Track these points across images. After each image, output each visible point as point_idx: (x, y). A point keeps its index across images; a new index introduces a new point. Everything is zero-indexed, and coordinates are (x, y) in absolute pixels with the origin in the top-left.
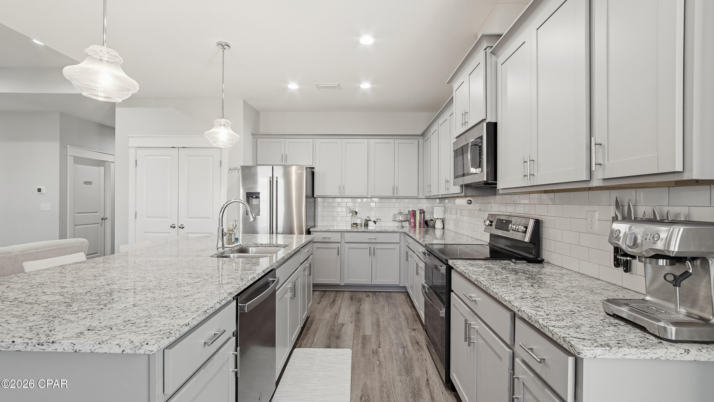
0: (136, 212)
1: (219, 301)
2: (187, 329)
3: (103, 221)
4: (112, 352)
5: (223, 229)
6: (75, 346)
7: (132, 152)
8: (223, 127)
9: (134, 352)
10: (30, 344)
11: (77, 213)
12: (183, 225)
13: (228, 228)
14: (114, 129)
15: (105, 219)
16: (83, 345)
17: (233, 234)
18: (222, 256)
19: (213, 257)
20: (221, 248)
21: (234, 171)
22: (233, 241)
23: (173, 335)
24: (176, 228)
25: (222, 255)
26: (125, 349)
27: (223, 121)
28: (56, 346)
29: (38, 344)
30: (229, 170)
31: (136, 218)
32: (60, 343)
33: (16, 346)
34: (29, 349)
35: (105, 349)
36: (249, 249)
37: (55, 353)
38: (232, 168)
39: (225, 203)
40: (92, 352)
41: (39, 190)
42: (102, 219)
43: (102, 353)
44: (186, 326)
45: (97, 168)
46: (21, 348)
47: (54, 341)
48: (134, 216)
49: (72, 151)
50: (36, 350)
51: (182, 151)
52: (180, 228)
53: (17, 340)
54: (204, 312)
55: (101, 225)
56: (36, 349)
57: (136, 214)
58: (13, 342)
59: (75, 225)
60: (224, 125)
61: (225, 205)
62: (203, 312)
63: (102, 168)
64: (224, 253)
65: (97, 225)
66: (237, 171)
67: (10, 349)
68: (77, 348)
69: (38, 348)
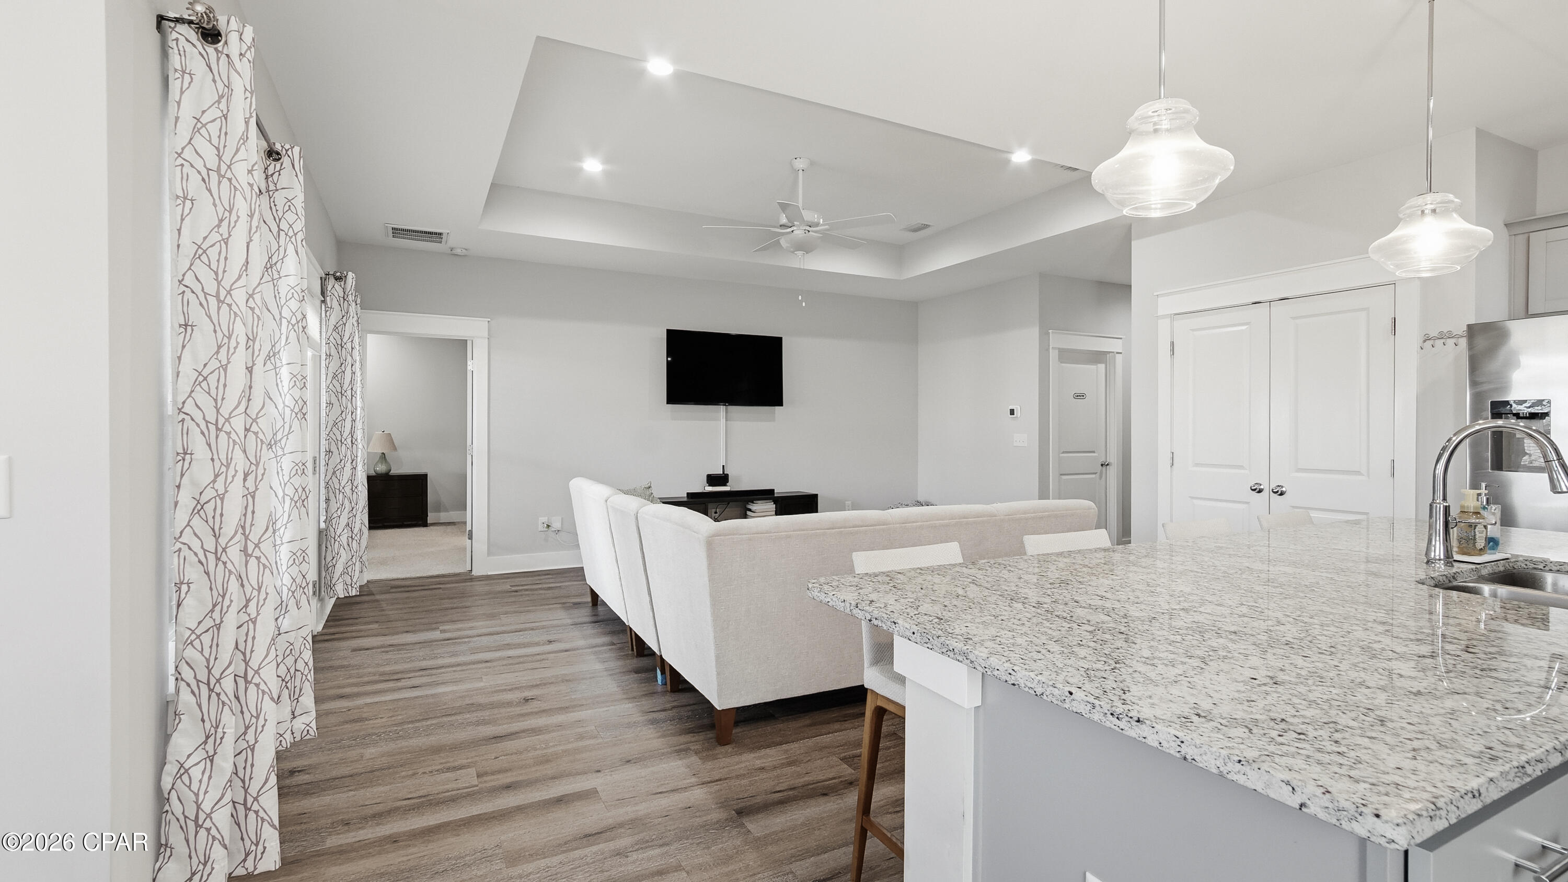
0: (1173, 453)
1: (1559, 747)
2: (1474, 806)
3: (1104, 468)
4: (1272, 795)
5: (1447, 510)
6: (1182, 745)
7: (1164, 325)
8: (1429, 220)
9: (1334, 821)
10: (1098, 708)
11: (1064, 452)
12: (1282, 487)
13: (1462, 507)
14: (1129, 287)
15: (1108, 465)
16: (1202, 750)
17: (1479, 526)
18: (1448, 585)
19: (1423, 584)
20: (1442, 562)
21: (1439, 343)
22: (1480, 543)
23: (1443, 813)
24: (1265, 494)
25: (1450, 581)
26: (1308, 802)
27: (1430, 200)
28: (1144, 730)
29: (1112, 714)
30: (1425, 341)
31: (1173, 465)
32: (1153, 727)
33: (1074, 703)
34: (1096, 717)
35: (1252, 779)
36: (1545, 579)
37: (1140, 744)
38: (1434, 333)
39: (1455, 435)
40: (1221, 775)
41: (1012, 412)
42: (1102, 465)
43: (1246, 788)
44: (1474, 796)
45: (1093, 367)
46: (1083, 709)
47: (1141, 720)
48: (1170, 462)
49: (1057, 340)
50: (1108, 724)
51: (1278, 308)
52: (1275, 495)
53: (1078, 694)
54: (1518, 768)
55: (1101, 477)
56: (1108, 722)
57: (1173, 458)
58: (1071, 693)
59: (1061, 475)
60: (1434, 211)
61: (1454, 438)
62: (1516, 770)
63: (1102, 367)
64: (1454, 577)
65: (1093, 476)
66: (1451, 342)
67: (1067, 706)
68: (1189, 751)
69: (1111, 722)
